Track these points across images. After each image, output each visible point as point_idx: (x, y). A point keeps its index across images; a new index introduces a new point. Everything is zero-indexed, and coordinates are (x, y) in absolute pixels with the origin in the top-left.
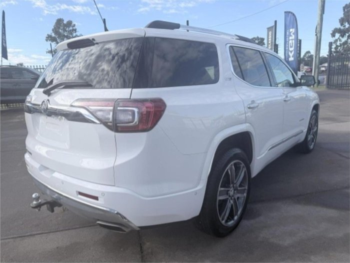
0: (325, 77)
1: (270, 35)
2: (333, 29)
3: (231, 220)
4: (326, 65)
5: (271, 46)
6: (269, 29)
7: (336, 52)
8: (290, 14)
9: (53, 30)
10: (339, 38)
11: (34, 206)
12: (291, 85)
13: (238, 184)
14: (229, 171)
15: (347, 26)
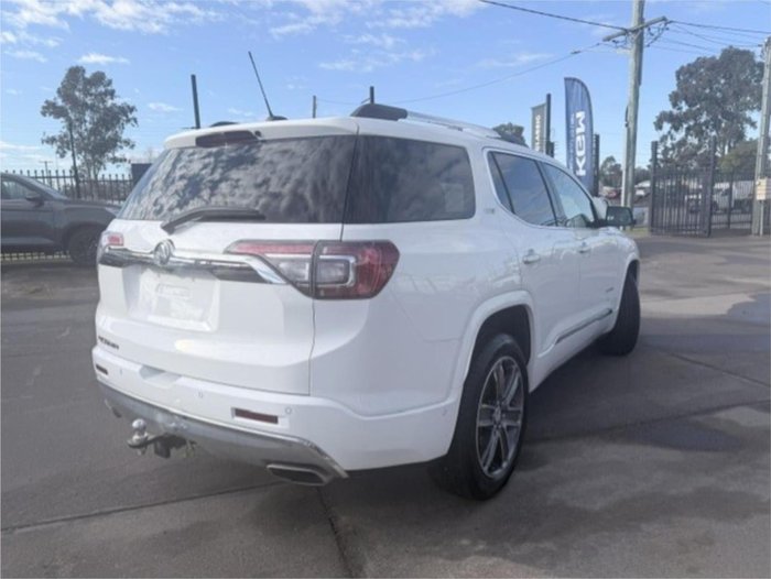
0: (646, 210)
1: (538, 122)
2: (658, 114)
3: (496, 469)
4: (647, 184)
5: (541, 145)
6: (536, 110)
7: (666, 161)
8: (576, 83)
9: (59, 91)
10: (669, 132)
11: (137, 443)
12: (589, 225)
13: (508, 400)
14: (495, 375)
15: (685, 107)
